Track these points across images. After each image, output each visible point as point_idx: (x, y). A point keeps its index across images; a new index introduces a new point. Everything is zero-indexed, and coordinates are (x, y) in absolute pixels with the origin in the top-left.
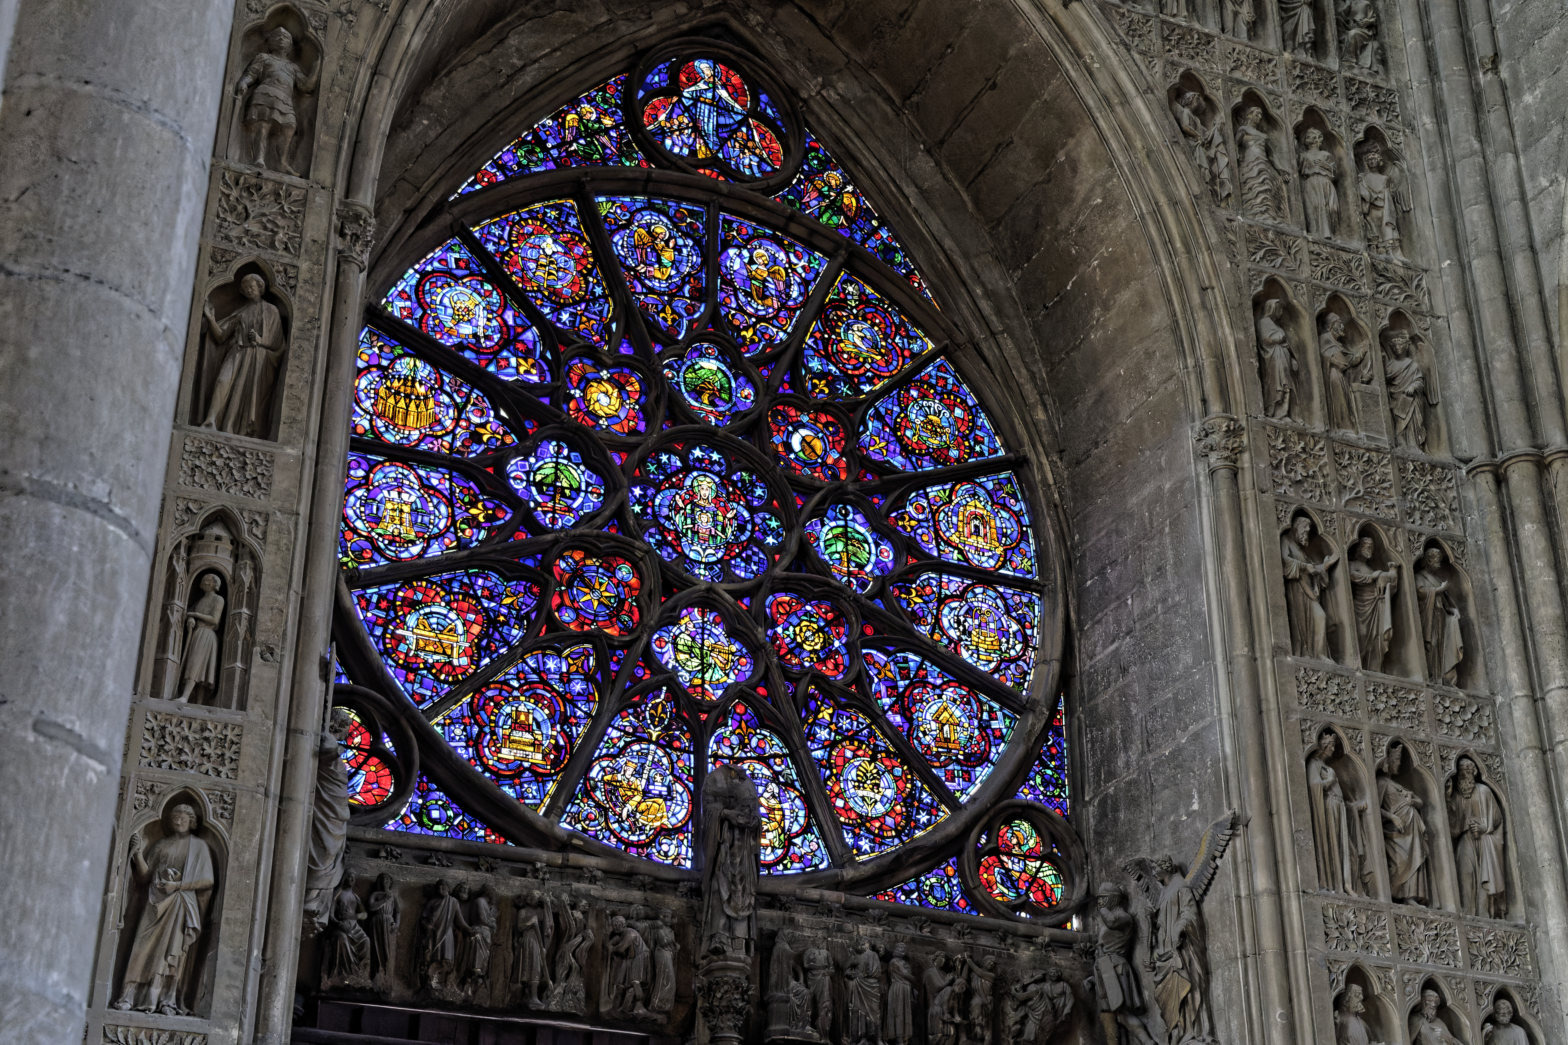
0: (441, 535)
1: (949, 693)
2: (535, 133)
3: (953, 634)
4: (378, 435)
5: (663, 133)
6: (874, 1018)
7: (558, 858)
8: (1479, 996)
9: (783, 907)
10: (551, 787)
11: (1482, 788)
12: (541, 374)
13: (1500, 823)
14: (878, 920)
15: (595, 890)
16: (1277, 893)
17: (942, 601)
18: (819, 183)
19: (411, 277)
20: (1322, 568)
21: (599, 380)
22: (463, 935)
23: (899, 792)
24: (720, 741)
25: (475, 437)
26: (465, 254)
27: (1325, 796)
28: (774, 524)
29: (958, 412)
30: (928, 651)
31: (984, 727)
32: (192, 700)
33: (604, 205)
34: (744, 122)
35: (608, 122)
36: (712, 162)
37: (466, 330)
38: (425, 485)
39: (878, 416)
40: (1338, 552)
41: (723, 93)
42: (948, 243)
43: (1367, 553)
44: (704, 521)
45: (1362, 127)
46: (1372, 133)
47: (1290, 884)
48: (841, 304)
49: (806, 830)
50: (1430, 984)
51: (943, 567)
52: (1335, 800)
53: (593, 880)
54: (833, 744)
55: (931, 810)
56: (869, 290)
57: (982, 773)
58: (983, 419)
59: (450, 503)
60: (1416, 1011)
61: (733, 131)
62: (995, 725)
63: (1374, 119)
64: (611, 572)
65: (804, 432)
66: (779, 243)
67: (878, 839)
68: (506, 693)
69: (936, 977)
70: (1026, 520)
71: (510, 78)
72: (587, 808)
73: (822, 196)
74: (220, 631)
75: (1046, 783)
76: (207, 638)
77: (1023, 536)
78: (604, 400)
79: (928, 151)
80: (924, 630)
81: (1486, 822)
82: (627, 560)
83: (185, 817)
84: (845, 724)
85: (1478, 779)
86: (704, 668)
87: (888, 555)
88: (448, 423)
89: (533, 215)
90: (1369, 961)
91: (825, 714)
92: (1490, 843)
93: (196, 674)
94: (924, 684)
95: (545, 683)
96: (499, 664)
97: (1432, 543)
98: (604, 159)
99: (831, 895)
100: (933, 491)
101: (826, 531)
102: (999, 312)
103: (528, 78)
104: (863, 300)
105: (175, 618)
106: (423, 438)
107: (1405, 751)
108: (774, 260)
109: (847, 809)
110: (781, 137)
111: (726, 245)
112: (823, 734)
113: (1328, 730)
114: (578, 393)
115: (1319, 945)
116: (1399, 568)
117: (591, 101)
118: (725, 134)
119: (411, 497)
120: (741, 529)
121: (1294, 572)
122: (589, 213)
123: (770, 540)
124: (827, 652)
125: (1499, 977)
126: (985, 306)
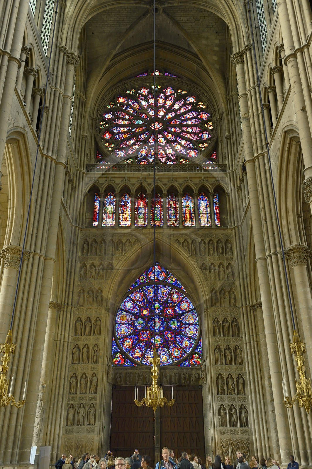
0: (128, 332)
1: (187, 339)
2: (136, 281)
3: (187, 332)
4: (121, 322)
5: (151, 277)
6: (174, 381)
7: (140, 367)
8: (236, 375)
9: (165, 369)
10: (141, 359)
11: (239, 349)
12: (138, 311)
13: (241, 353)
14: (176, 369)
15: (144, 371)
16: (210, 366)
17: (186, 328)
18: (170, 278)
19: (123, 302)
20: (219, 324)
21: (144, 310)
22: (129, 378)
23: (181, 352)
24: (159, 350)
25: (131, 320)
26: (129, 298)
27: (217, 353)
28: (165, 323)
29: (188, 304)
30: (184, 335)
31: (191, 343)
32: (95, 363)
33: (144, 288)
34: (161, 272)
35: (145, 277)
36: (157, 279)
37: (130, 307)
38: (126, 327)
39: (178, 307)
40: (221, 322)
41: (158, 269)
42: (185, 282)
43: (225, 321)
44: (157, 324)
45: (228, 263)
46: (229, 264)
47: (212, 365)
48: (173, 293)
49: (170, 359)
50: (230, 374)
51: (186, 324)
52: (218, 353)
53: (144, 369)
54: (172, 348)
55: (185, 354)
56: (176, 290)
57: (191, 349)
58: (191, 304)
59: (129, 328)
60: (228, 378)
61: (159, 274)
62: (193, 343)
63: (230, 262)
64: (146, 333)
65: (168, 311)
66: (165, 287)
67: (178, 359)
68: (135, 349)
69: (182, 375)
70: (197, 316)
71: (132, 276)
72: (145, 360)
73: (170, 280)
74: (97, 356)
75: (199, 349)
76: (95, 357)
77: (197, 318)
78: (145, 312)
79: (183, 271)
80: (184, 332)
81: (239, 353)
82: (148, 331)
83: (94, 375)
84: (174, 346)
85: (239, 348)
86: (157, 342)
87: (179, 324)
88: (128, 319)
89: (136, 291)
90: (221, 373)
91: (172, 345)
92: (240, 355)
93: (95, 361)
94: (183, 339)
95: (140, 347)
96: (135, 345)
97: (234, 318)
98: (144, 282)
99: (171, 367)
100: (185, 315)
101: (172, 322)
102: (192, 290)
103: (134, 276)
104: (176, 292)
105: (92, 355)
106: (126, 321)
107: (229, 346)
108: (165, 290)
109: (174, 356)
110: (165, 273)
111: (159, 289)
112: (171, 347)
113: (218, 345)
114: (142, 312)
115: (215, 371)
116: (229, 323)
117: (143, 275)
118: (158, 275)
119: (125, 328)
120: (161, 324)
121: (214, 326)
122: (143, 290)
123: (165, 325)
124: (172, 337)
125: (239, 372)
126: (190, 290)
